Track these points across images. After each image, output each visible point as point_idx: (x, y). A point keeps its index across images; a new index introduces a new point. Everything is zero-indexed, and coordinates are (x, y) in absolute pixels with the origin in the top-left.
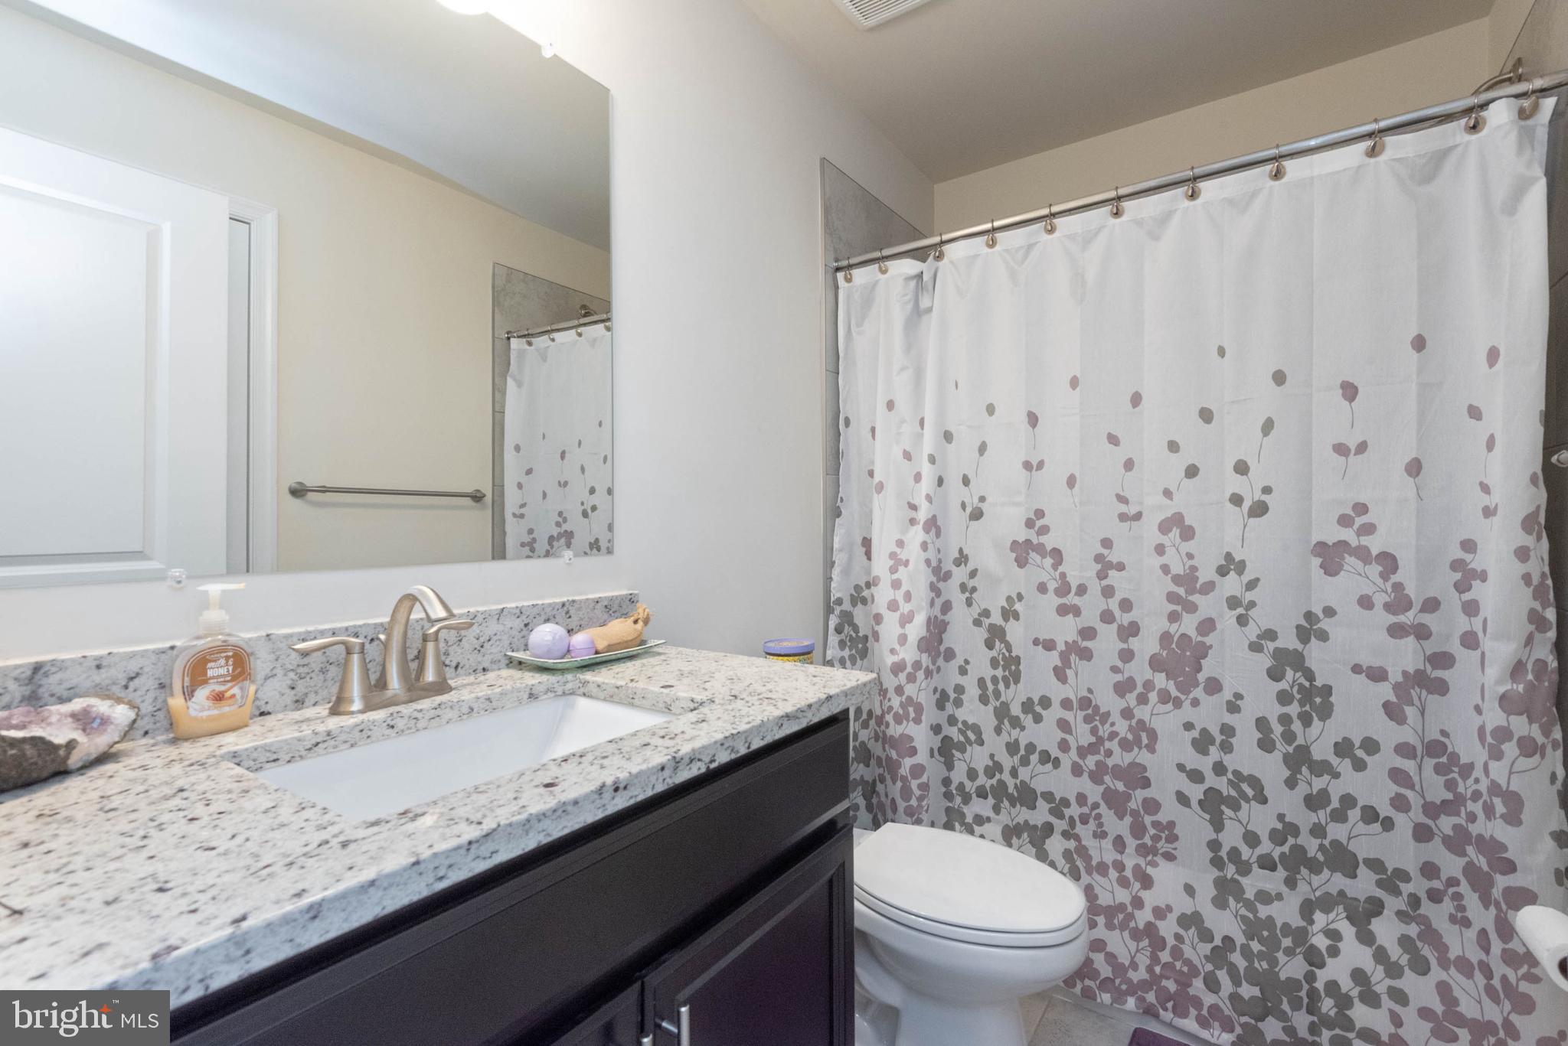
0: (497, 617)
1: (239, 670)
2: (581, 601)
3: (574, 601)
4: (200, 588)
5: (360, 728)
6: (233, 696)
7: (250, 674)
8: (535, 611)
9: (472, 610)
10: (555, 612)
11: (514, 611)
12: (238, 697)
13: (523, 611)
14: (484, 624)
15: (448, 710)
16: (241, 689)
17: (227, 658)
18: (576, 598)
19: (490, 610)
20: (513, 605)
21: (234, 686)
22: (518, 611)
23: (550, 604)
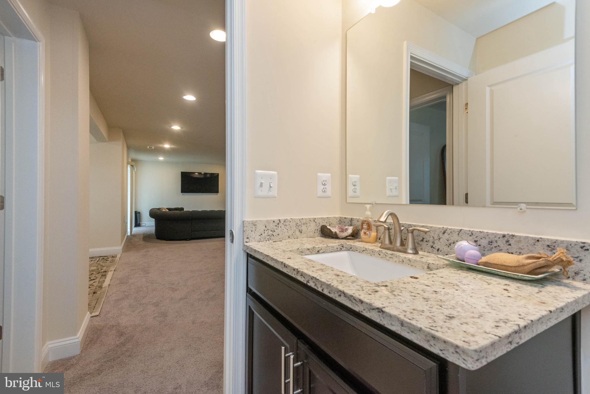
0: (458, 232)
1: (368, 228)
2: (520, 237)
3: (513, 236)
4: (365, 206)
5: (372, 251)
6: (367, 234)
7: (372, 229)
8: (482, 235)
9: (445, 227)
10: (496, 239)
11: (468, 232)
12: (369, 234)
13: (473, 233)
14: (451, 235)
15: (395, 257)
16: (369, 233)
17: (366, 224)
18: (516, 234)
19: (454, 229)
20: (468, 229)
21: (368, 231)
22: (470, 233)
23: (493, 234)
